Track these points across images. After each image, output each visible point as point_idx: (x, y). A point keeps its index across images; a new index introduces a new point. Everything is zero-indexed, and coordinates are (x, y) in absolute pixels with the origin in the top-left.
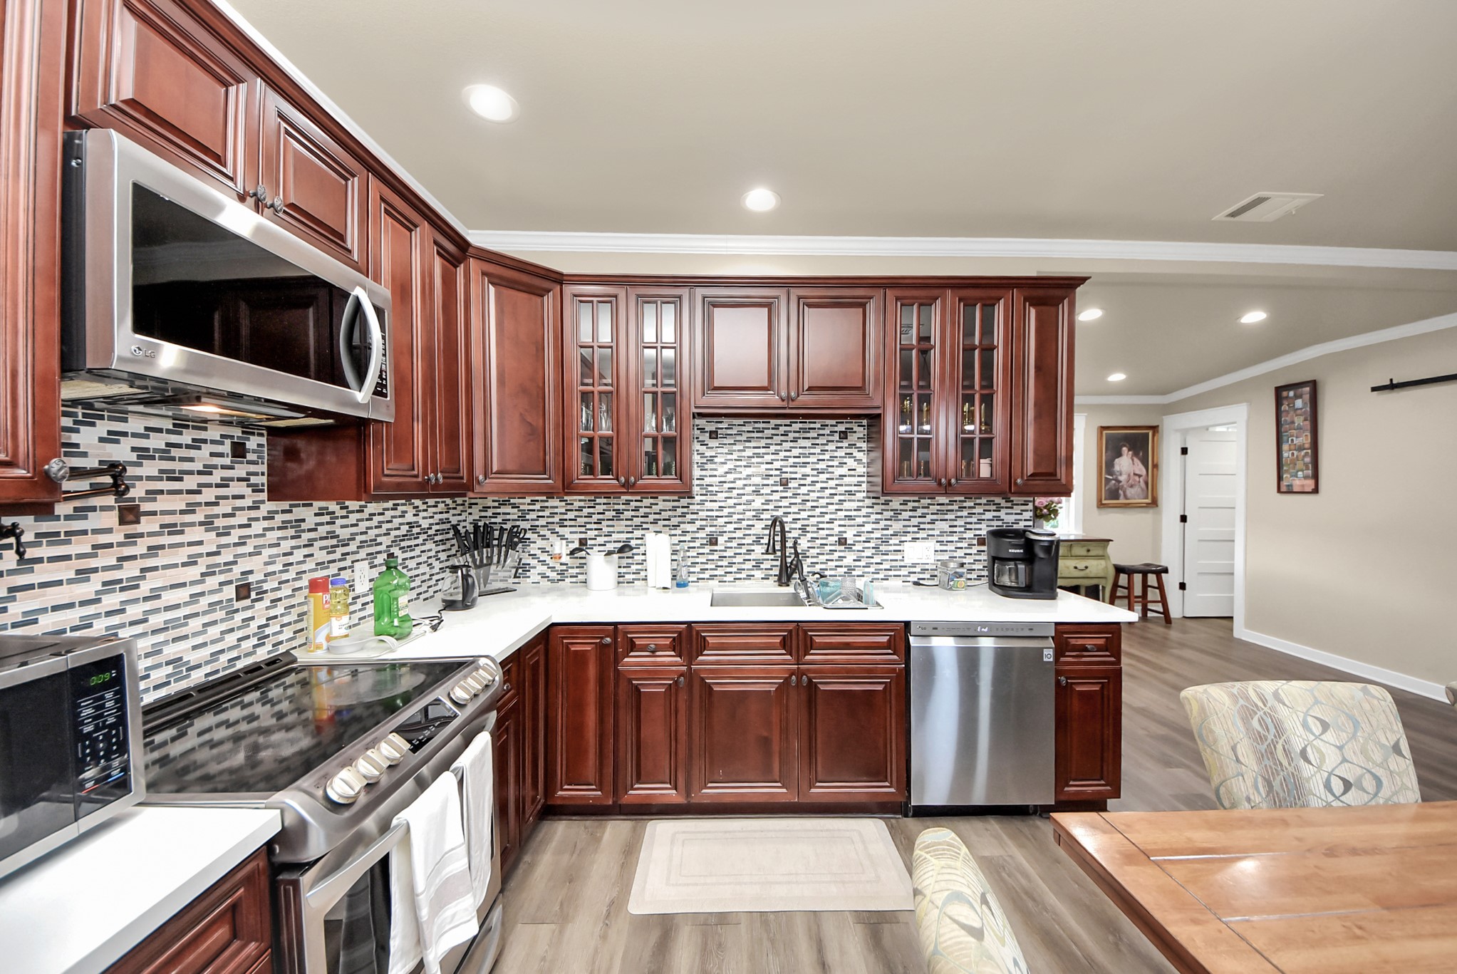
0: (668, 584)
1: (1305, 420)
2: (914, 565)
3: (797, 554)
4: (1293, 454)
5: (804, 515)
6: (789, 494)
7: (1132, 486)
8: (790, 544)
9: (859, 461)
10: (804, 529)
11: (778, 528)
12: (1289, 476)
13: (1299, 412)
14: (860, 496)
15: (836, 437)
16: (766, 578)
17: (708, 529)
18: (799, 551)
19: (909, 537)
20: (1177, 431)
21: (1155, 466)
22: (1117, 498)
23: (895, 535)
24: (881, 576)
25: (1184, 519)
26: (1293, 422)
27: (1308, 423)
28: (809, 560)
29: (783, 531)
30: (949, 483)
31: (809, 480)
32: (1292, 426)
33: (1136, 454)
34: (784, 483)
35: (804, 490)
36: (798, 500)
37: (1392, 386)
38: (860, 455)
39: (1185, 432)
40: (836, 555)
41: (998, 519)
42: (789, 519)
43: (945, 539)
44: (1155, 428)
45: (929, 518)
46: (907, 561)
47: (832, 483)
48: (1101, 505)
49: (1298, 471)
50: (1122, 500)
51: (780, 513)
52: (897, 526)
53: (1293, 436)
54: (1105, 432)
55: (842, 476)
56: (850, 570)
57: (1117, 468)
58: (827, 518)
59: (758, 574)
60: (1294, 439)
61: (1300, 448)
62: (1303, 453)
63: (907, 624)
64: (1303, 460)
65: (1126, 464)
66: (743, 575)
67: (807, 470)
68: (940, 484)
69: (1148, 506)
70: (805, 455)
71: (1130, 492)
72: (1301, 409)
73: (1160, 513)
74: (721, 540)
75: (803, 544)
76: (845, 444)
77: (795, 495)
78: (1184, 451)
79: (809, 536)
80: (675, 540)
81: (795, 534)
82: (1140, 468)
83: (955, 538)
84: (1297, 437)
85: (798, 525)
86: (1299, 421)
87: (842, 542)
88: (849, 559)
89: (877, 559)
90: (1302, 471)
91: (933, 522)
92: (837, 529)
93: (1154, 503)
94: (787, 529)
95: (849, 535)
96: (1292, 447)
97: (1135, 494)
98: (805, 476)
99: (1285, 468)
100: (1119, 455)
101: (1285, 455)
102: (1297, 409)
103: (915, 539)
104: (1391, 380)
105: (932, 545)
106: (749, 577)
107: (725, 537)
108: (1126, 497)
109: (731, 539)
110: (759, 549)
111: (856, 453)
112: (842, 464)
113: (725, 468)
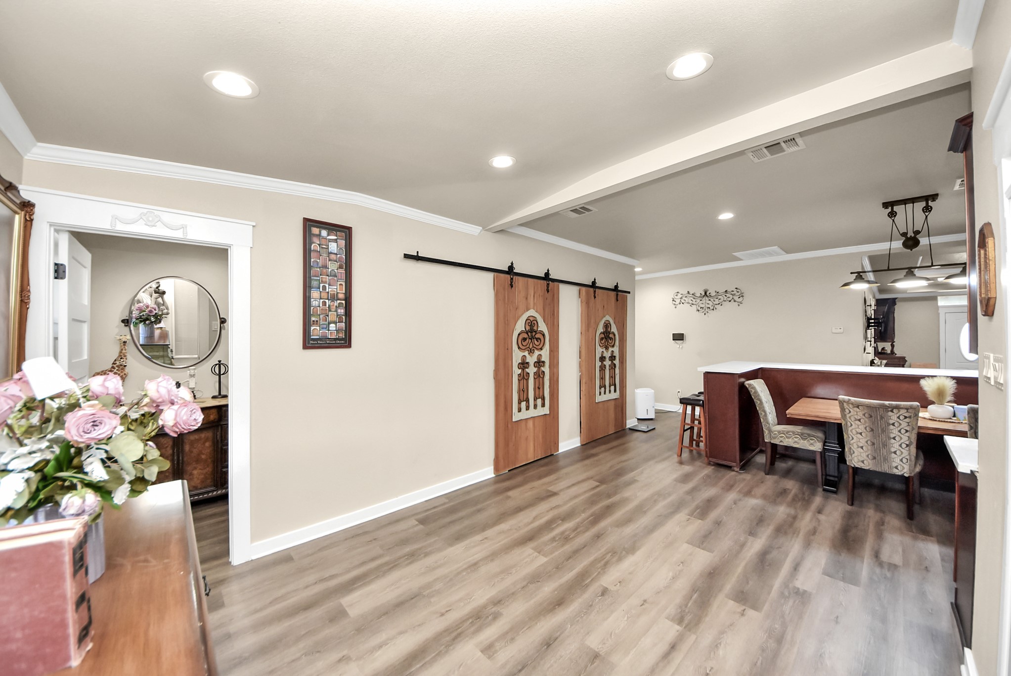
1: (340, 267)
4: (324, 304)
12: (318, 328)
13: (333, 257)
26: (326, 267)
27: (343, 271)
32: (325, 270)
37: (417, 258)
49: (329, 323)
53: (325, 282)
60: (327, 286)
61: (334, 298)
62: (336, 303)
64: (336, 311)
72: (336, 254)
84: (329, 285)
86: (333, 267)
90: (335, 323)
96: (324, 295)
99: (313, 319)
101: (314, 303)
102: (331, 253)
104: (418, 252)
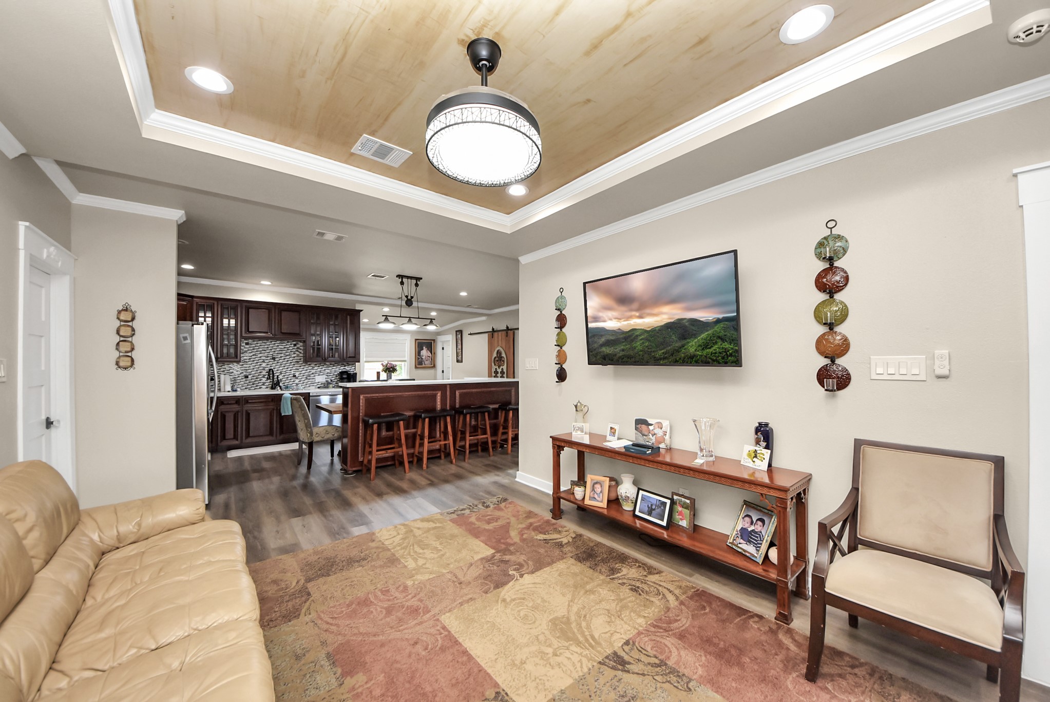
0: (230, 390)
2: (319, 382)
3: (278, 380)
5: (281, 368)
6: (276, 362)
7: (427, 360)
8: (276, 377)
9: (301, 353)
10: (281, 373)
11: (271, 373)
14: (301, 363)
15: (293, 345)
16: (267, 388)
17: (245, 373)
18: (279, 379)
19: (317, 374)
20: (441, 341)
21: (434, 353)
22: (422, 365)
23: (313, 374)
24: (308, 386)
25: (443, 372)
28: (283, 382)
29: (273, 374)
30: (325, 359)
31: (283, 358)
33: (428, 349)
34: (274, 359)
35: (281, 361)
36: (279, 364)
37: (472, 334)
38: (300, 351)
39: (443, 342)
40: (292, 380)
41: (345, 369)
42: (276, 370)
43: (329, 374)
44: (434, 340)
45: (323, 369)
46: (317, 381)
47: (291, 359)
48: (416, 367)
50: (423, 366)
51: (272, 368)
52: (313, 371)
54: (417, 341)
55: (294, 357)
56: (297, 384)
57: (422, 354)
58: (289, 369)
59: (263, 387)
63: (309, 393)
65: (425, 353)
66: (258, 387)
67: (282, 355)
68: (322, 359)
69: (432, 367)
70: (281, 351)
71: (426, 362)
73: (436, 370)
74: (249, 376)
75: (280, 377)
76: (296, 347)
77: (278, 363)
78: (443, 349)
79: (283, 375)
80: (232, 377)
81: (278, 374)
82: (429, 354)
83: (332, 374)
85: (279, 371)
87: (294, 376)
88: (297, 381)
89: (306, 381)
91: (325, 370)
92: (293, 373)
93: (434, 366)
94: (275, 372)
95: (297, 374)
97: (427, 363)
98: (281, 357)
100: (423, 349)
103: (319, 375)
105: (325, 376)
106: (260, 388)
107: (251, 376)
108: (425, 364)
109: (253, 376)
110: (264, 379)
111: (299, 350)
112: (294, 354)
113: (252, 354)
